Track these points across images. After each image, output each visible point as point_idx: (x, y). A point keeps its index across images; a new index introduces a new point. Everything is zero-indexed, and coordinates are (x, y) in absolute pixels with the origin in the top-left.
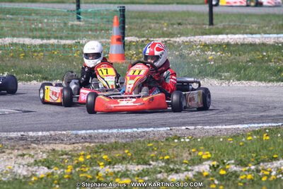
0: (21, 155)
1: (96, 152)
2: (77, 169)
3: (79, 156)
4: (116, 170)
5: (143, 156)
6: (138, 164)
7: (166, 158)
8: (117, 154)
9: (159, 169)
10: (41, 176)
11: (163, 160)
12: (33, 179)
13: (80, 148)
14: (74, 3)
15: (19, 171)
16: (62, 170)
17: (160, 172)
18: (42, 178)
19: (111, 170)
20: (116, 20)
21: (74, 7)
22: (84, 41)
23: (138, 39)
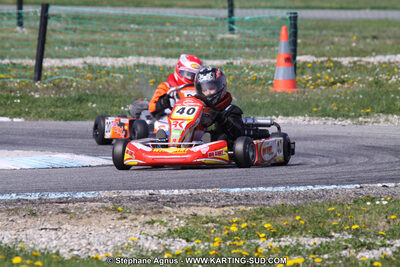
0: (149, 223)
1: (255, 219)
2: (228, 243)
3: (231, 224)
4: (283, 244)
5: (321, 225)
6: (315, 235)
7: (354, 227)
8: (285, 222)
9: (344, 243)
10: (177, 252)
11: (350, 231)
12: (166, 255)
13: (233, 213)
14: (224, 8)
15: (147, 245)
16: (206, 244)
17: (346, 248)
18: (178, 255)
19: (275, 245)
20: (284, 32)
21: (225, 13)
22: (239, 62)
23: (315, 59)
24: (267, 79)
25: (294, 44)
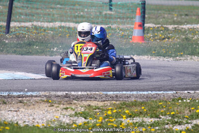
0: (65, 109)
1: (120, 108)
2: (106, 120)
3: (108, 110)
4: (135, 121)
5: (155, 112)
6: (152, 117)
7: (172, 113)
8: (136, 110)
9: (166, 121)
10: (80, 124)
11: (170, 115)
12: (74, 126)
13: (109, 104)
15: (64, 120)
16: (95, 120)
17: (168, 124)
18: (80, 126)
19: (131, 121)
20: (138, 11)
22: (114, 26)
23: (154, 26)
24: (129, 36)
25: (143, 17)
